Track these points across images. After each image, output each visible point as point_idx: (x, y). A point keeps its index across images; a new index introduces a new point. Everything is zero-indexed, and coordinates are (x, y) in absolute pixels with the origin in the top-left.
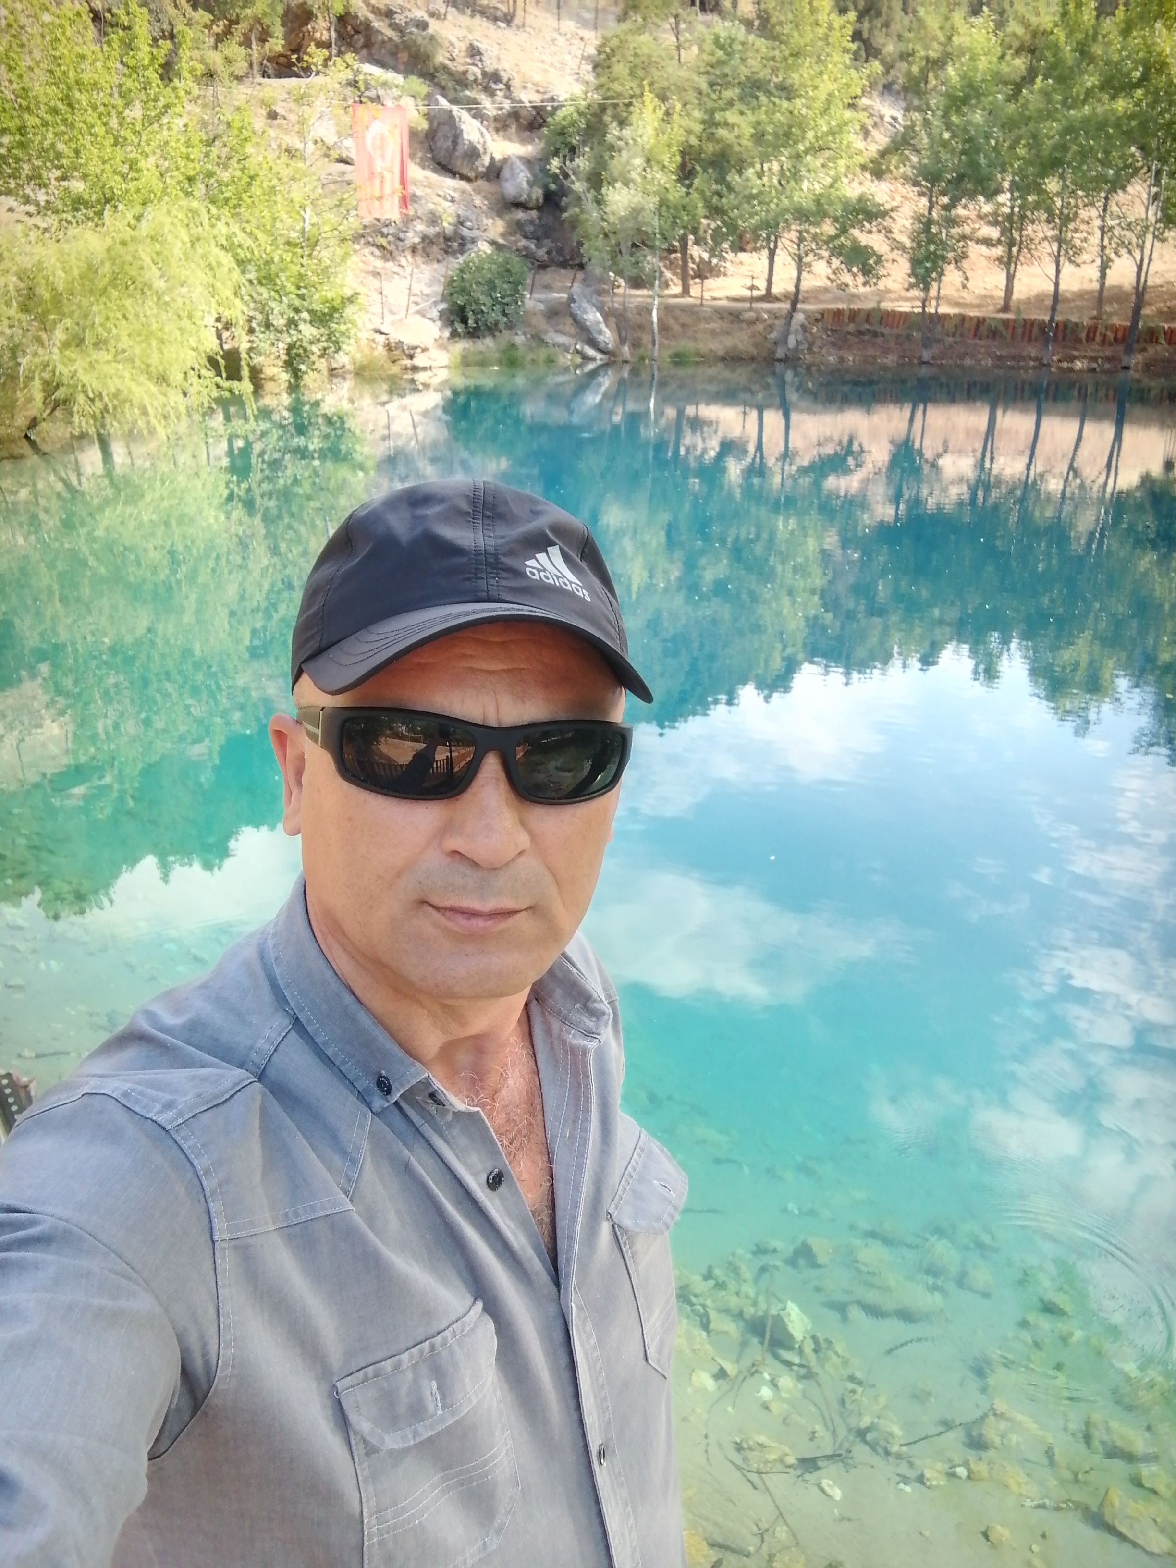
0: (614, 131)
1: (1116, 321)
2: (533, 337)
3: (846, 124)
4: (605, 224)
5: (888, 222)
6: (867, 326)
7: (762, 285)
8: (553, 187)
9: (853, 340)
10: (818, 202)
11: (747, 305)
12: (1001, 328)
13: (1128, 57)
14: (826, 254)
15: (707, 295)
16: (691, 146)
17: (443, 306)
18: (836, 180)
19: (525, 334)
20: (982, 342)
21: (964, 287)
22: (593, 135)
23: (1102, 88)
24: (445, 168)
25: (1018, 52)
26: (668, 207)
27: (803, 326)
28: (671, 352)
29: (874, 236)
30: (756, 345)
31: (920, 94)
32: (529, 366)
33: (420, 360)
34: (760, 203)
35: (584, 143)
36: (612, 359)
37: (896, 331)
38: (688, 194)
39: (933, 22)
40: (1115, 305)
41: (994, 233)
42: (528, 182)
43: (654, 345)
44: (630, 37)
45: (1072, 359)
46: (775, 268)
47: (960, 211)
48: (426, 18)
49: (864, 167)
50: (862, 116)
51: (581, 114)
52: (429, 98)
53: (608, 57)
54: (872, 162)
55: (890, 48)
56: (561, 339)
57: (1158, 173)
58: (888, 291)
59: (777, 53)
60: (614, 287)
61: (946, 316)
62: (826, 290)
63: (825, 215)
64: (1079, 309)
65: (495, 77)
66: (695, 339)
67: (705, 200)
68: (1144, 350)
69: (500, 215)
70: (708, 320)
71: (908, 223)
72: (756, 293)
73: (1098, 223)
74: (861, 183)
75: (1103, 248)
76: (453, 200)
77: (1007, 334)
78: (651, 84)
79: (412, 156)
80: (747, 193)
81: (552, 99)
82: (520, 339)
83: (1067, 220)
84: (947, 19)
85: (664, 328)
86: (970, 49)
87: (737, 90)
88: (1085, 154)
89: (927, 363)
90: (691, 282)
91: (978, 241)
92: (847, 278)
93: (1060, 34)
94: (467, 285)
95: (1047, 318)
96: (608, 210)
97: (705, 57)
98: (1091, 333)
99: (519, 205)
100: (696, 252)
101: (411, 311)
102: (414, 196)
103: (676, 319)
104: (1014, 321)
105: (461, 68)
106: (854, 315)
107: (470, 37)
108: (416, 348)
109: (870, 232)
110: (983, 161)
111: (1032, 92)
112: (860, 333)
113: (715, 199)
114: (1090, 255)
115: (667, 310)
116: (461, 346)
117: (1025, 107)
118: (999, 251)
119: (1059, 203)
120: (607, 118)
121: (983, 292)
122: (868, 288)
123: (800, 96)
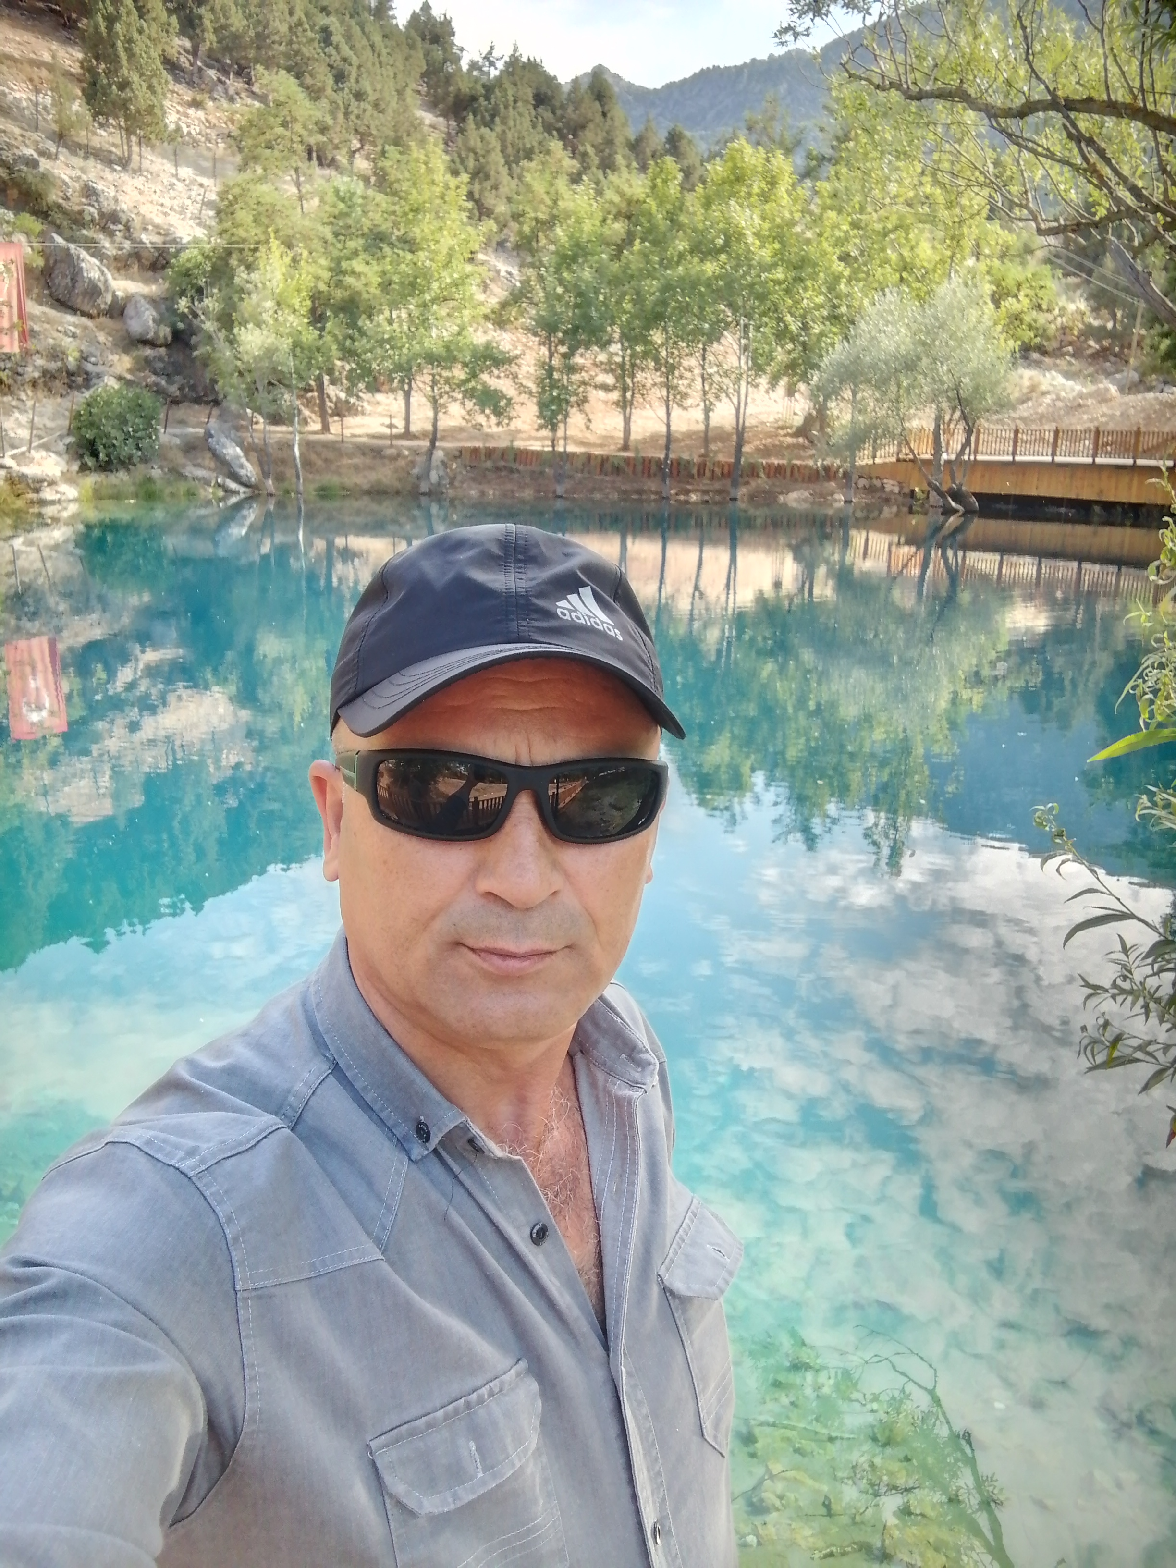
0: (241, 275)
1: (721, 458)
2: (170, 470)
3: (467, 277)
4: (239, 363)
5: (515, 367)
6: (502, 463)
7: (400, 424)
8: (181, 325)
9: (491, 476)
10: (447, 348)
11: (388, 442)
12: (623, 465)
13: (712, 227)
14: (460, 396)
15: (347, 433)
16: (320, 292)
17: (70, 440)
18: (462, 328)
19: (161, 467)
20: (608, 478)
21: (588, 428)
22: (220, 278)
23: (692, 252)
24: (64, 304)
25: (616, 218)
26: (302, 349)
27: (443, 462)
28: (316, 485)
29: (501, 382)
30: (400, 480)
31: (532, 252)
32: (168, 499)
33: (48, 494)
34: (392, 348)
35: (212, 285)
36: (255, 493)
37: (529, 468)
38: (321, 337)
39: (539, 187)
40: (719, 444)
41: (610, 380)
42: (154, 320)
43: (298, 477)
44: (251, 186)
45: (687, 492)
46: (412, 409)
47: (578, 360)
48: (36, 156)
49: (486, 317)
50: (480, 269)
51: (207, 257)
52: (43, 236)
53: (231, 204)
54: (493, 312)
55: (502, 208)
56: (200, 473)
57: (746, 326)
58: (519, 431)
59: (397, 208)
60: (252, 423)
61: (573, 455)
62: (461, 429)
63: (455, 360)
64: (689, 447)
65: (114, 217)
66: (339, 474)
67: (339, 343)
68: (747, 483)
69: (126, 350)
70: (350, 456)
71: (532, 370)
72: (395, 431)
73: (697, 371)
74: (485, 332)
75: (705, 393)
76: (74, 336)
77: (629, 470)
78: (276, 231)
79: (29, 291)
80: (379, 337)
81: (174, 241)
82: (156, 473)
83: (672, 368)
84: (552, 185)
85: (307, 463)
86: (575, 213)
87: (361, 241)
88: (684, 309)
89: (561, 497)
90: (330, 420)
91: (596, 387)
92: (481, 419)
93: (652, 204)
94: (96, 419)
95: (662, 456)
96: (241, 349)
97: (327, 208)
98: (702, 468)
99: (145, 342)
100: (332, 391)
101: (34, 445)
102: (32, 331)
103: (318, 455)
104: (635, 459)
105: (77, 208)
106: (490, 453)
107: (84, 177)
108: (43, 481)
109: (499, 377)
110: (594, 314)
111: (632, 253)
112: (498, 469)
113: (348, 342)
114: (695, 398)
115: (308, 445)
116: (91, 480)
117: (627, 266)
118: (615, 395)
119: (664, 353)
120: (233, 262)
121: (604, 433)
122: (500, 429)
123: (422, 249)
